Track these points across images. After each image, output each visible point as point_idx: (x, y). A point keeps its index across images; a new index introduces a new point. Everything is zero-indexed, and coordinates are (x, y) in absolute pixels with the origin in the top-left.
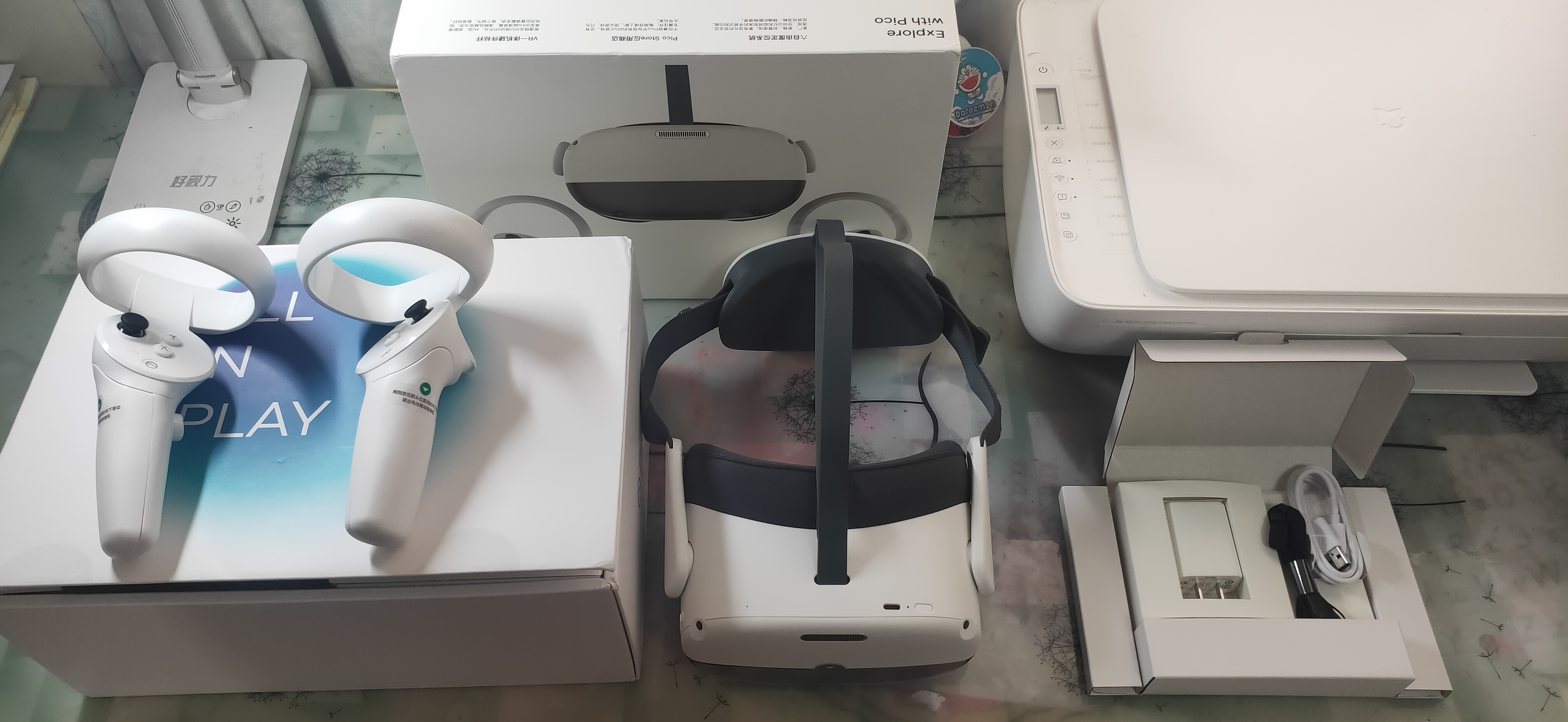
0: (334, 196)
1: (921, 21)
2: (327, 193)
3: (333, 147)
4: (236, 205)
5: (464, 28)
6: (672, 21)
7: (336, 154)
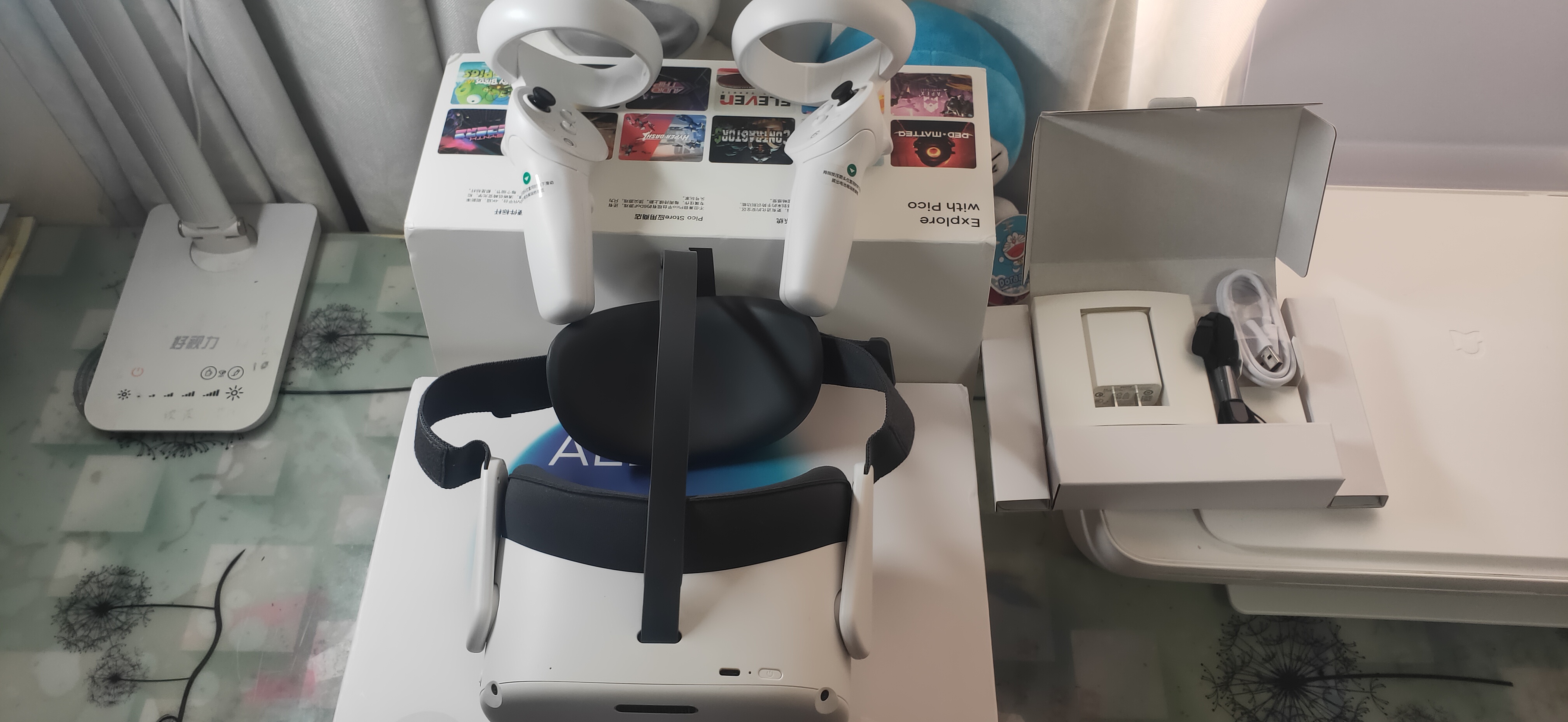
0: (343, 359)
1: (957, 206)
2: (335, 355)
3: (344, 303)
4: (238, 371)
5: (483, 198)
6: (698, 199)
7: (347, 310)
